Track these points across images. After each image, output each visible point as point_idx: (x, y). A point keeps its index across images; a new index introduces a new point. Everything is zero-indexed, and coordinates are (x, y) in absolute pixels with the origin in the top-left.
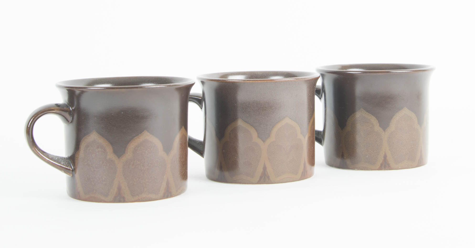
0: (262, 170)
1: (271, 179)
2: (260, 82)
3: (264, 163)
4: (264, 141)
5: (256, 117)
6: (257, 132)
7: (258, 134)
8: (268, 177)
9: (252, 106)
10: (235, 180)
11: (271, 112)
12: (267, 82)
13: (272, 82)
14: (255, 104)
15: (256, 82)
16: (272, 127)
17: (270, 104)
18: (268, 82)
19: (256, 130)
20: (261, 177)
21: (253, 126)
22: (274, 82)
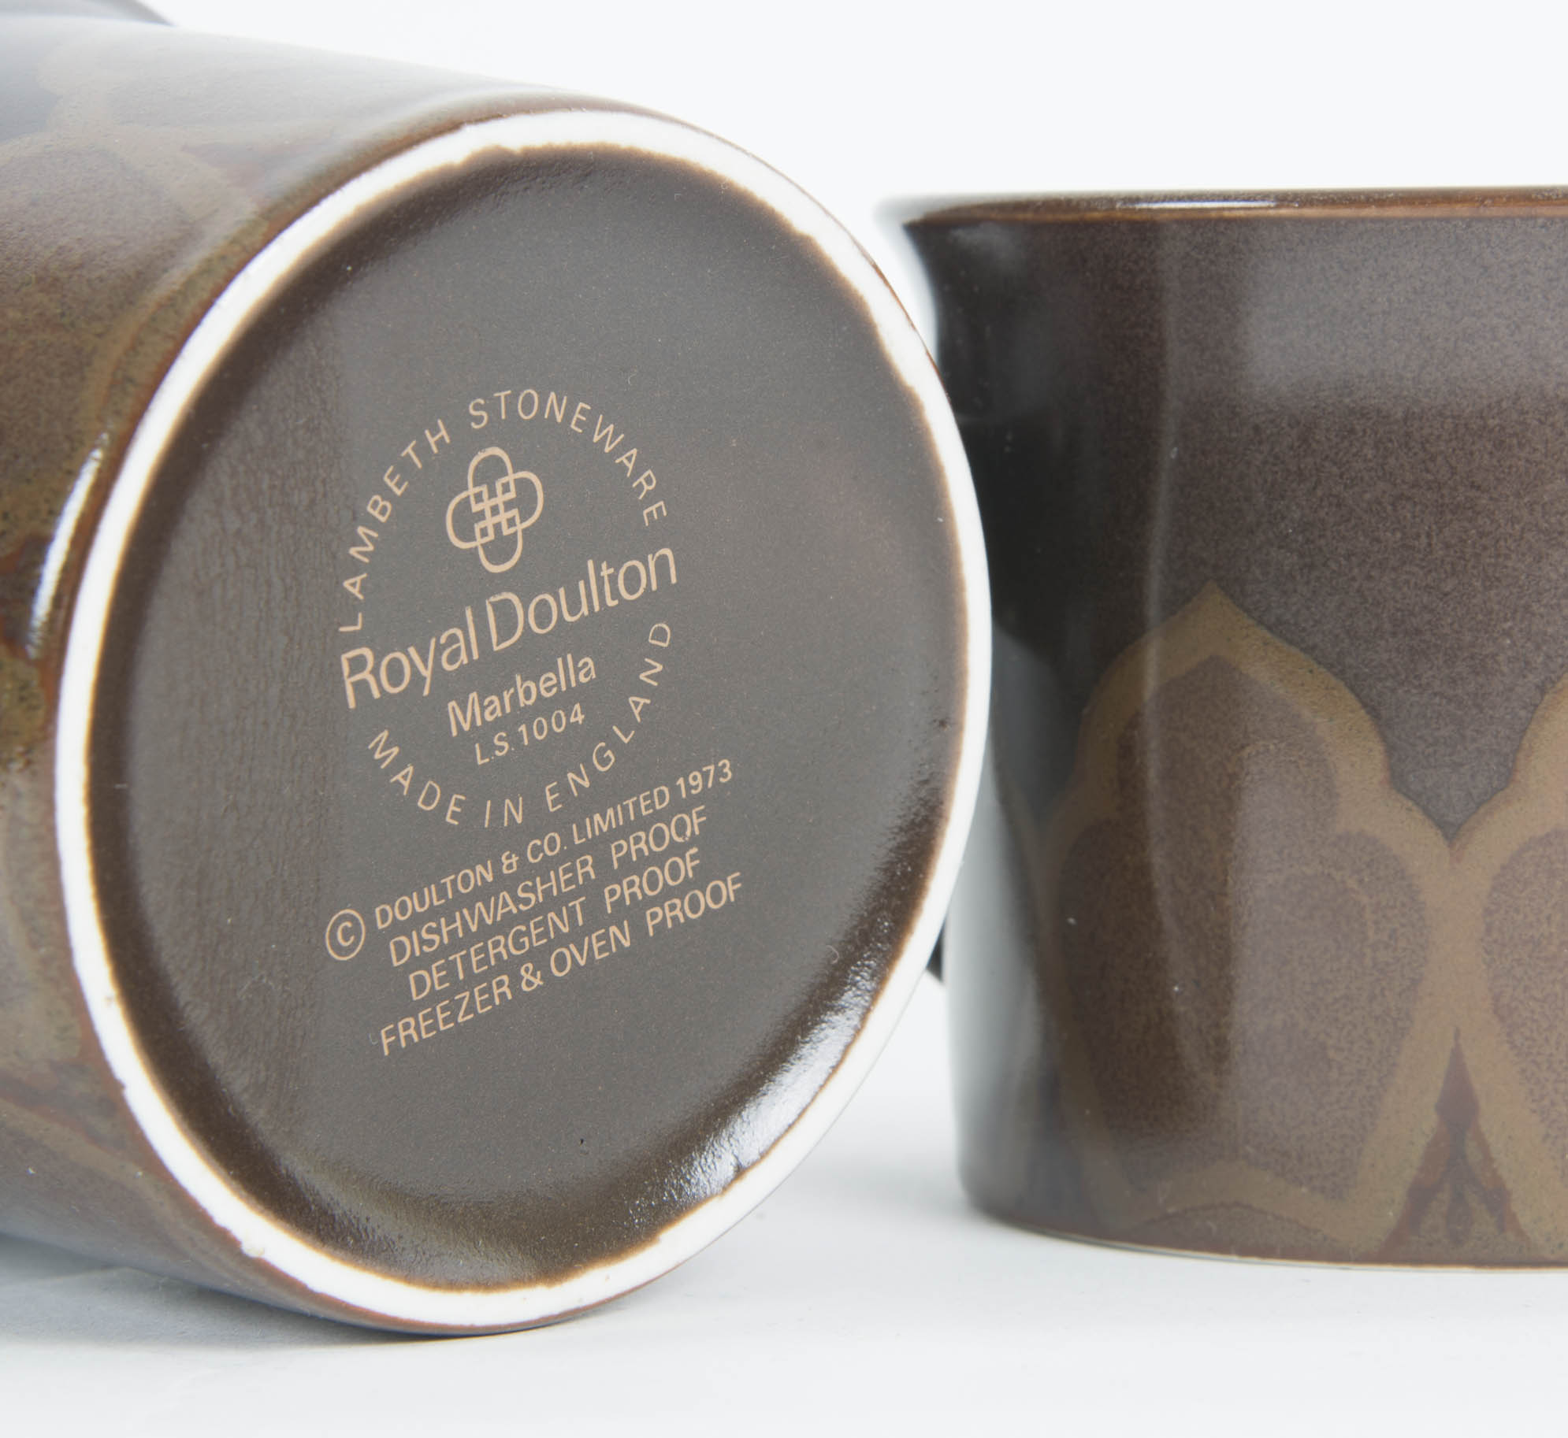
0: (1430, 1122)
1: (1525, 1219)
2: (1407, 220)
3: (1457, 1056)
4: (1451, 831)
5: (1369, 578)
6: (1384, 739)
7: (1391, 750)
8: (1497, 1199)
9: (1335, 470)
10: (1171, 1210)
11: (1528, 536)
12: (1480, 220)
13: (1534, 218)
14: (1370, 453)
15: (1363, 220)
16: (1542, 690)
17: (1521, 445)
18: (1490, 219)
19: (1373, 711)
20: (1420, 1197)
21: (1341, 674)
22: (1552, 220)
